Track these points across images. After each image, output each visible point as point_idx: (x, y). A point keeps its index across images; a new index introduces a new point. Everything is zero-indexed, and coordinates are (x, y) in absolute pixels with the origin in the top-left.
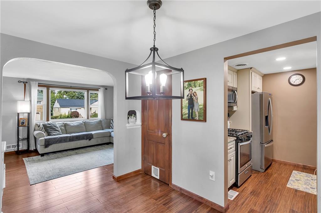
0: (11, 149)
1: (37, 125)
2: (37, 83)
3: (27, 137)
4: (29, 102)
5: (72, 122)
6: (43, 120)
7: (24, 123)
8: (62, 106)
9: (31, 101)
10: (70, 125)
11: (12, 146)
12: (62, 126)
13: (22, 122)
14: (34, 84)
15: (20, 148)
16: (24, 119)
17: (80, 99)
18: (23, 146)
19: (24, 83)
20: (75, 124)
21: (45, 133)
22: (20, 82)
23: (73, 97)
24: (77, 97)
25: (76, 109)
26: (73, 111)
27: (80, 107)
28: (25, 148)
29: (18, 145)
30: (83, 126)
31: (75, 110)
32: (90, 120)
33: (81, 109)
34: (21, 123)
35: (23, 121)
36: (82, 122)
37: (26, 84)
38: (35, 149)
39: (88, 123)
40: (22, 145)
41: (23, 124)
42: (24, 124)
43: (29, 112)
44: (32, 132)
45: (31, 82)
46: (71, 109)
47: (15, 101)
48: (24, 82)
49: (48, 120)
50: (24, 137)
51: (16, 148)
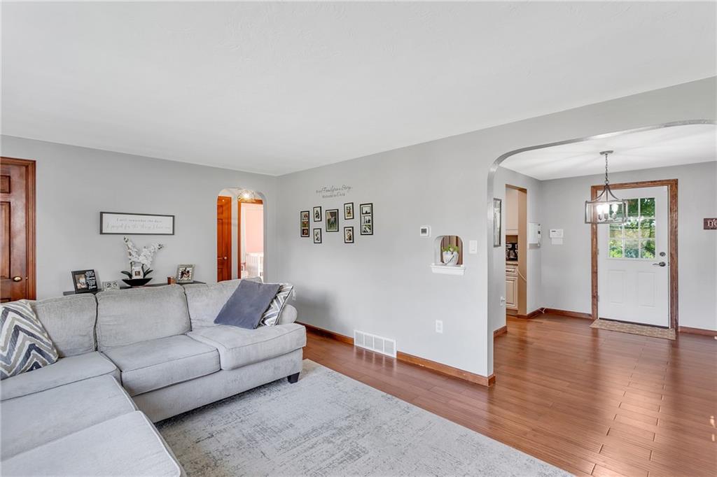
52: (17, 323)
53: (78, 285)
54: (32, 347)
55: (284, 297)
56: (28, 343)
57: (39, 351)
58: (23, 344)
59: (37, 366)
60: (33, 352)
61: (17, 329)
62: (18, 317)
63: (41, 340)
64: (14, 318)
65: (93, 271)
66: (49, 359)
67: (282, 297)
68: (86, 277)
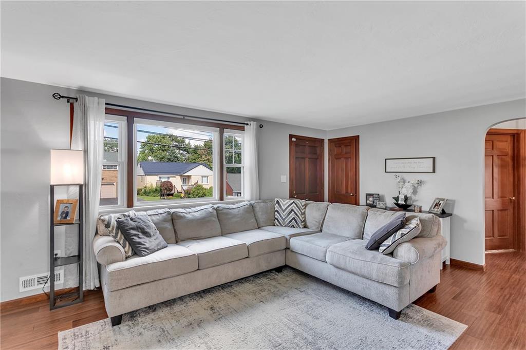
0: (37, 287)
1: (103, 221)
2: (103, 101)
3: (77, 254)
4: (82, 152)
5: (188, 210)
6: (119, 203)
7: (67, 214)
8: (147, 173)
9: (86, 151)
10: (184, 217)
11: (39, 278)
12: (165, 220)
13: (63, 212)
14: (96, 104)
15: (60, 285)
16: (68, 202)
17: (172, 161)
18: (66, 280)
19: (71, 101)
20: (197, 215)
21: (124, 247)
22: (57, 96)
23: (163, 158)
24: (168, 159)
25: (169, 178)
26: (163, 180)
27: (173, 174)
28: (72, 284)
29: (52, 278)
30: (214, 219)
31: (166, 180)
32: (227, 204)
33: (175, 177)
34: (60, 213)
35: (66, 210)
36: (211, 210)
37: (76, 105)
38: (98, 285)
39: (225, 211)
40: (65, 275)
41: (66, 217)
42: (68, 218)
43: (82, 183)
44: (91, 241)
45: (87, 97)
46: (160, 178)
47: (43, 152)
48: (68, 98)
49: (130, 204)
50: (68, 252)
51: (48, 284)
52: (293, 208)
53: (368, 201)
54: (294, 218)
55: (402, 234)
56: (293, 217)
57: (296, 221)
58: (291, 216)
59: (293, 226)
60: (293, 220)
61: (292, 210)
62: (296, 206)
63: (299, 218)
64: (293, 206)
65: (379, 195)
66: (299, 226)
67: (401, 232)
68: (373, 197)
